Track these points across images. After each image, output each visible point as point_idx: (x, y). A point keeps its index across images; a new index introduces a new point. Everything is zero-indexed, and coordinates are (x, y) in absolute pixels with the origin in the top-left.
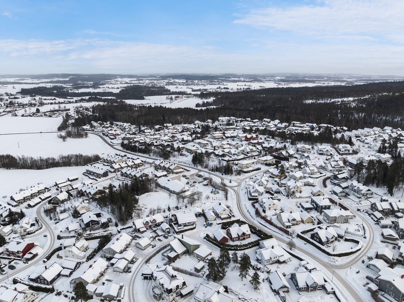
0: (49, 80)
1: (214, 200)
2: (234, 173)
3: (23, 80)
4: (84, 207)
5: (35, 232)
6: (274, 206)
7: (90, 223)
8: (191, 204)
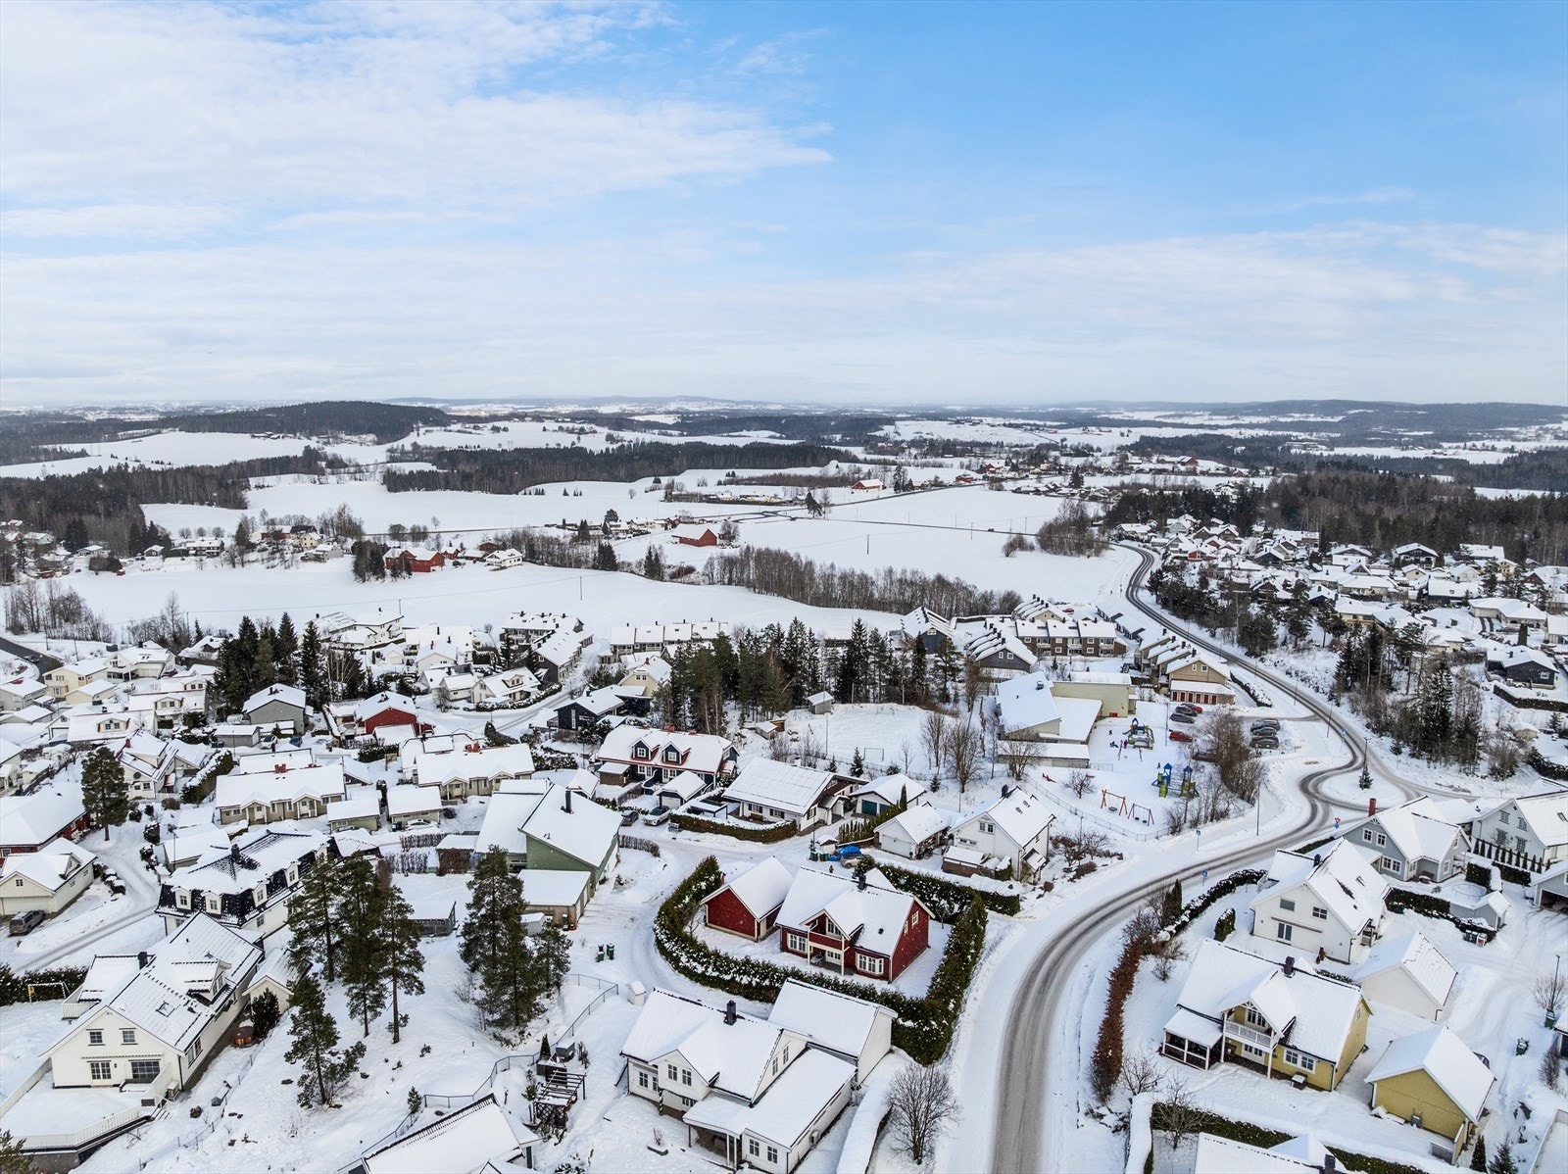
0: (1264, 420)
1: (1113, 810)
2: (1484, 767)
3: (1180, 416)
4: (644, 678)
5: (492, 709)
6: (1317, 923)
7: (573, 712)
8: (963, 783)
